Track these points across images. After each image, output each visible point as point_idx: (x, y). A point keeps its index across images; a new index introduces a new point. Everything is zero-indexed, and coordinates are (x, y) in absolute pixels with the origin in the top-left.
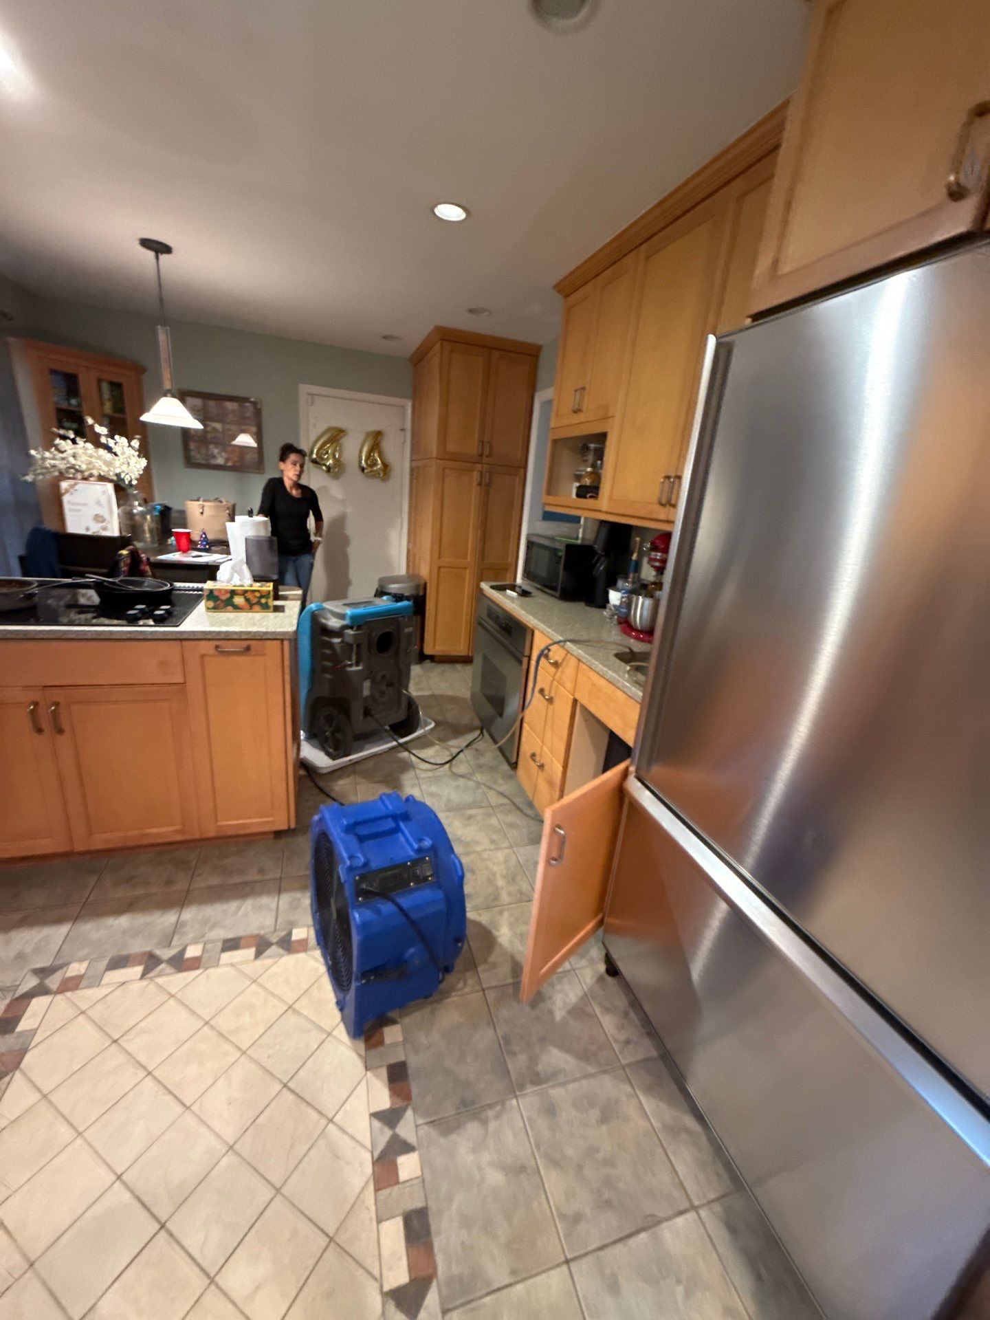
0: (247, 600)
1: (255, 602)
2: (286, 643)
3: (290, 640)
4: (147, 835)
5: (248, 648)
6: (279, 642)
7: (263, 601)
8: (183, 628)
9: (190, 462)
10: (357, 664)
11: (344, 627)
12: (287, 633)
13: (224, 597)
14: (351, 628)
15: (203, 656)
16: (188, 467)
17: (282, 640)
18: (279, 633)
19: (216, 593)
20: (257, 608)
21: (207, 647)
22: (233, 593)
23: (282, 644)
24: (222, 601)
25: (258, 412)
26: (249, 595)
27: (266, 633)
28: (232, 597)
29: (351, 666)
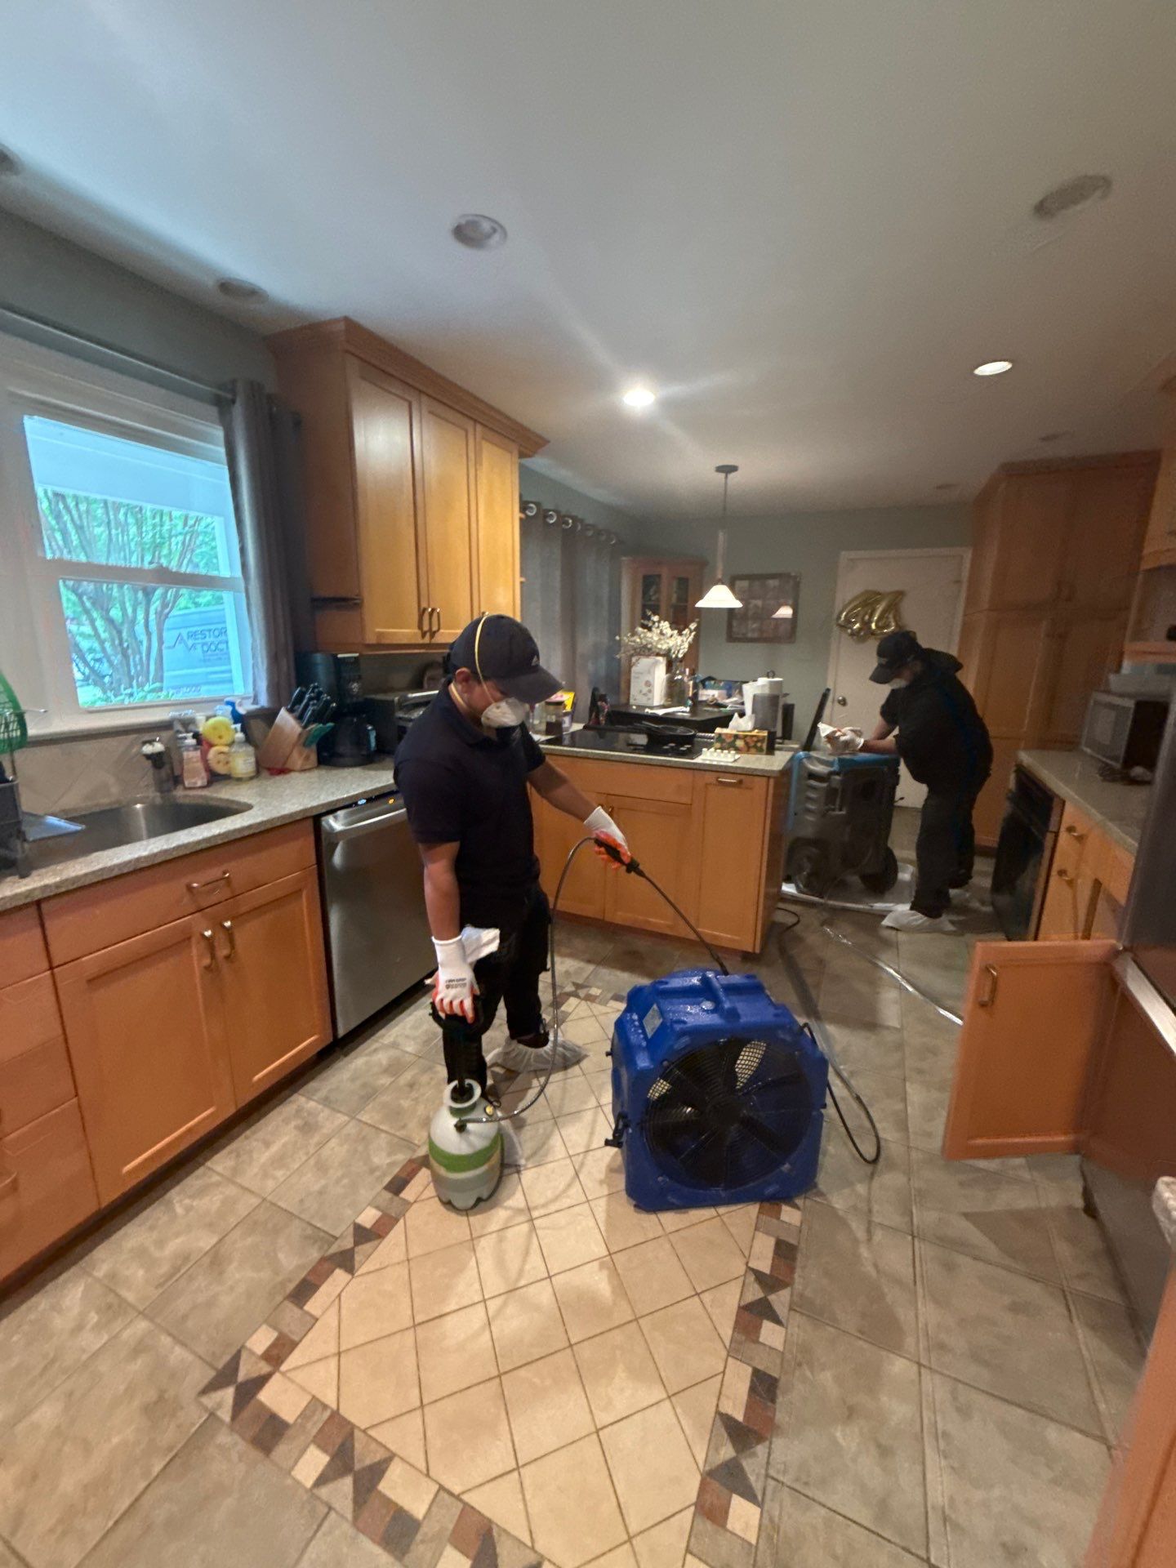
0: (747, 743)
1: (751, 745)
2: (772, 781)
3: (774, 778)
4: (649, 922)
5: (740, 782)
6: (765, 779)
7: (759, 744)
8: (699, 760)
9: (732, 638)
10: (841, 810)
11: (831, 773)
12: (773, 771)
13: (729, 740)
14: (837, 773)
15: (707, 784)
16: (730, 642)
17: (769, 777)
18: (766, 771)
19: (723, 737)
20: (753, 750)
21: (710, 778)
22: (736, 737)
23: (768, 781)
24: (727, 744)
25: (797, 585)
26: (748, 740)
27: (756, 770)
28: (735, 741)
29: (834, 810)
